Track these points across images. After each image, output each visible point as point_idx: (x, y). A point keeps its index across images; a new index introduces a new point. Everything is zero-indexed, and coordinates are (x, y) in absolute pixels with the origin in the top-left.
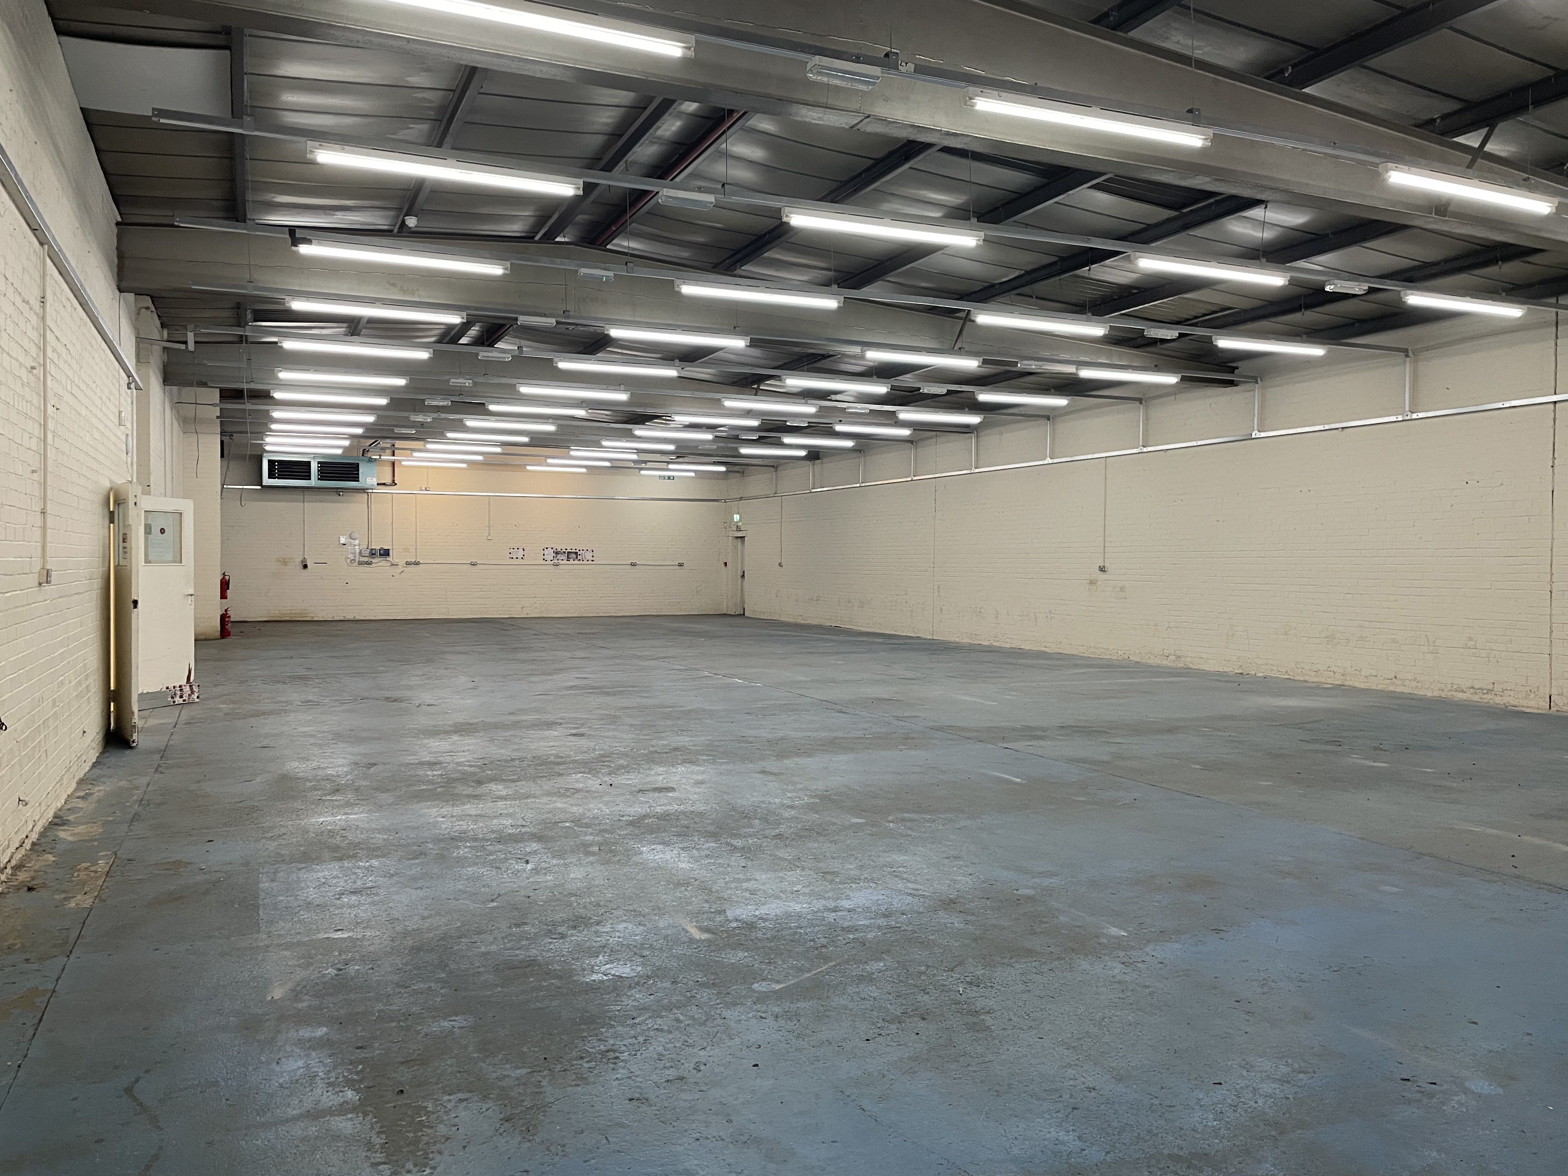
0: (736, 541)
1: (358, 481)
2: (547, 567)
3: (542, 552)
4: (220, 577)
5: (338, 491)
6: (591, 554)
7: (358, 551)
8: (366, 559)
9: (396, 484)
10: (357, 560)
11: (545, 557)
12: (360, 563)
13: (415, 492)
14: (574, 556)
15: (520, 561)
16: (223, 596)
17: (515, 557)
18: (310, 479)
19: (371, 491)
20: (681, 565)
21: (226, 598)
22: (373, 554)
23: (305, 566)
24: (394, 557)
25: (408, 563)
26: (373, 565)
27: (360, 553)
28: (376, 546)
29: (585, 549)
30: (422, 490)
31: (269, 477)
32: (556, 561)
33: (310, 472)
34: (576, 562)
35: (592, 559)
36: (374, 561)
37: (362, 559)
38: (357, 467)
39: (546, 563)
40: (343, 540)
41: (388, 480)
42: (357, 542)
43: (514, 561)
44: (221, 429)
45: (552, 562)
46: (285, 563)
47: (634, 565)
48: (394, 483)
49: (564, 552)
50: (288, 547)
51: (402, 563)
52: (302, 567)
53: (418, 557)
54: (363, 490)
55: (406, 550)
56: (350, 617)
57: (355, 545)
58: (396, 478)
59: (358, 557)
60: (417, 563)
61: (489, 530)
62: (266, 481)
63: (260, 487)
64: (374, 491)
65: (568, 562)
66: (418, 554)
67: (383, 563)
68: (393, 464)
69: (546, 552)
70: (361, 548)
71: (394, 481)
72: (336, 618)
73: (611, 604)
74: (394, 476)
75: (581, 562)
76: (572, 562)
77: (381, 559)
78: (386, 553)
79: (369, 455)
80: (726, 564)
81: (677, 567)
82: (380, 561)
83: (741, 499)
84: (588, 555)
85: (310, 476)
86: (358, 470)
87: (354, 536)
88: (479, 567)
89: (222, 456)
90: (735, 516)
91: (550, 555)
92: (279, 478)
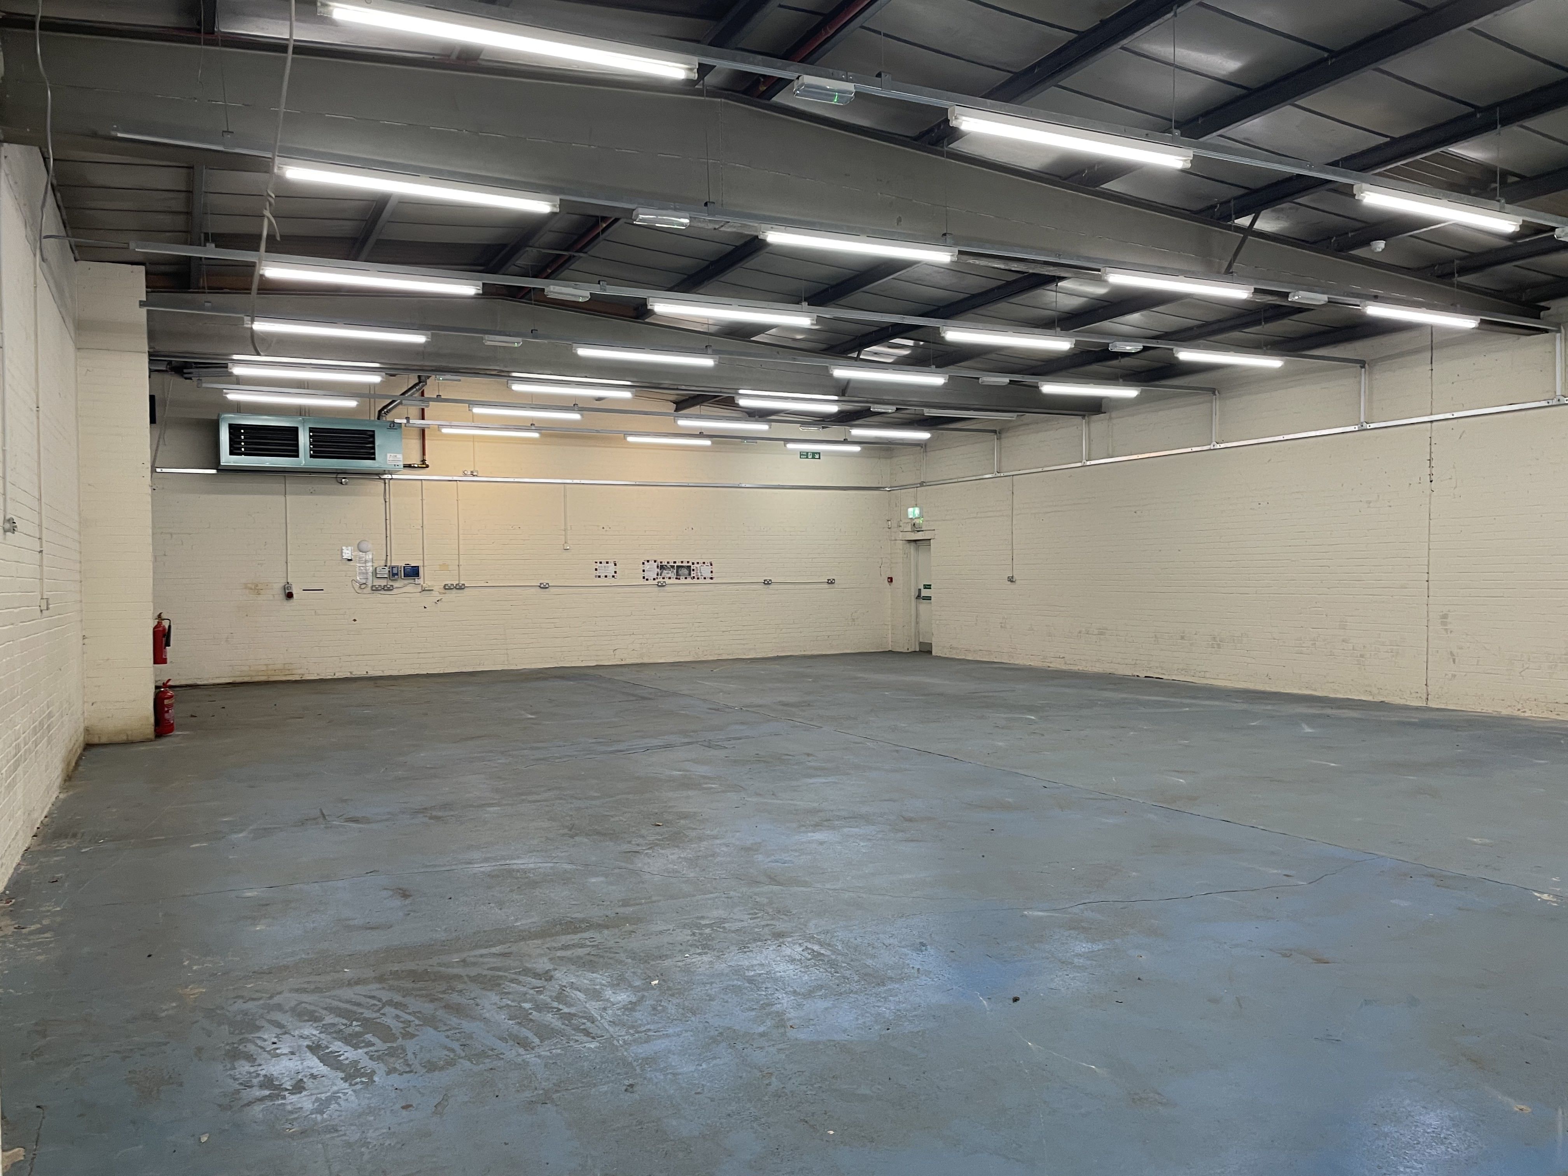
0: (908, 545)
1: (374, 459)
2: (649, 589)
3: (641, 567)
4: (151, 624)
5: (338, 475)
6: (709, 569)
7: (371, 569)
8: (383, 583)
9: (427, 466)
10: (370, 584)
11: (646, 574)
12: (375, 589)
13: (455, 478)
14: (686, 572)
15: (610, 581)
16: (159, 658)
17: (603, 575)
18: (297, 456)
19: (390, 477)
20: (831, 582)
21: (164, 661)
22: (394, 575)
23: (290, 596)
24: (427, 578)
25: (446, 587)
26: (395, 591)
27: (375, 572)
28: (399, 561)
29: (701, 561)
30: (465, 475)
31: (231, 453)
32: (661, 580)
33: (297, 445)
34: (689, 580)
35: (710, 575)
36: (396, 584)
37: (378, 583)
38: (371, 435)
39: (647, 583)
40: (347, 553)
41: (416, 460)
42: (369, 556)
43: (602, 581)
44: (150, 347)
45: (655, 582)
46: (256, 589)
47: (768, 584)
48: (424, 465)
49: (673, 567)
50: (262, 565)
51: (438, 586)
52: (283, 596)
53: (462, 577)
54: (377, 475)
55: (444, 567)
56: (359, 672)
57: (366, 561)
58: (427, 457)
59: (370, 578)
60: (461, 588)
61: (565, 535)
62: (227, 459)
63: (214, 471)
64: (394, 476)
65: (677, 581)
66: (461, 572)
67: (410, 588)
68: (423, 432)
69: (647, 566)
70: (376, 565)
71: (423, 461)
72: (339, 675)
73: (738, 642)
74: (424, 454)
75: (695, 581)
76: (683, 581)
77: (406, 582)
78: (413, 572)
79: (389, 417)
80: (891, 580)
81: (826, 586)
82: (405, 586)
83: (922, 484)
84: (706, 571)
85: (297, 451)
86: (373, 442)
87: (364, 546)
88: (552, 590)
89: (153, 420)
90: (910, 510)
91: (652, 570)
92: (246, 454)
